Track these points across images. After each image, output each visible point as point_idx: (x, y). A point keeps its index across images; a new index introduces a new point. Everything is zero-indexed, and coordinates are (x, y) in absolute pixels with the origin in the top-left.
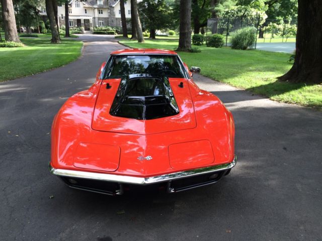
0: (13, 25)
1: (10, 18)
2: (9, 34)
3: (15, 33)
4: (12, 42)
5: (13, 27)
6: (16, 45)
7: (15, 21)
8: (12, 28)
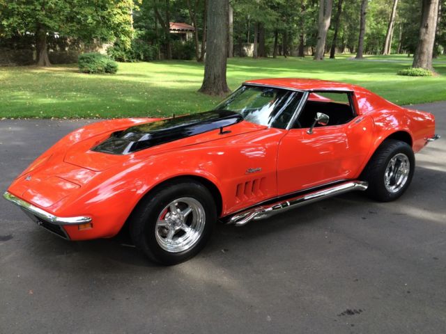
0: (429, 47)
1: (426, 37)
2: (420, 58)
3: (428, 57)
4: (420, 69)
5: (427, 49)
6: (422, 74)
7: (433, 40)
8: (425, 50)
